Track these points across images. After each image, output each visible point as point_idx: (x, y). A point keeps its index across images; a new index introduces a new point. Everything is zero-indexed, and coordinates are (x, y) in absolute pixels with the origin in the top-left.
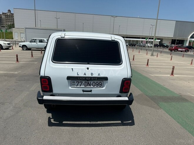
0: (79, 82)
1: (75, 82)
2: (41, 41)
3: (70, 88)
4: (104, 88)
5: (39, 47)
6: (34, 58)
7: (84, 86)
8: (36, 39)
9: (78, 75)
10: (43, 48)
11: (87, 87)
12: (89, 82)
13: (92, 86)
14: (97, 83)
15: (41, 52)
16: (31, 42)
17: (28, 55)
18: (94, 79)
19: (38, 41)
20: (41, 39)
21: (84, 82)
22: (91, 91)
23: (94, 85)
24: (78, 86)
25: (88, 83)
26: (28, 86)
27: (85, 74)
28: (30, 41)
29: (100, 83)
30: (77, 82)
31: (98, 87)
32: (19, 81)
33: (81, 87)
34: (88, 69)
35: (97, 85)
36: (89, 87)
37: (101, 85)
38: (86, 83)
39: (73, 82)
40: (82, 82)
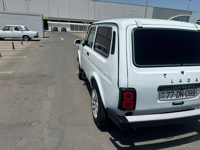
0: (170, 92)
1: (164, 93)
2: (17, 29)
3: (159, 102)
4: (197, 97)
5: (15, 37)
6: (16, 51)
7: (175, 98)
8: (9, 27)
9: (172, 83)
10: (20, 38)
11: (179, 98)
12: (182, 91)
13: (184, 97)
14: (190, 92)
15: (22, 42)
16: (4, 30)
17: (6, 47)
18: (191, 86)
19: (13, 29)
20: (17, 27)
21: (175, 92)
22: (183, 103)
23: (187, 95)
24: (168, 99)
25: (181, 93)
26: (41, 91)
27: (181, 81)
28: (2, 29)
29: (194, 92)
30: (167, 93)
31: (191, 97)
32: (23, 85)
33: (172, 98)
34: (183, 73)
35: (190, 95)
36: (181, 97)
37: (195, 93)
38: (178, 93)
39: (162, 93)
40: (174, 92)
